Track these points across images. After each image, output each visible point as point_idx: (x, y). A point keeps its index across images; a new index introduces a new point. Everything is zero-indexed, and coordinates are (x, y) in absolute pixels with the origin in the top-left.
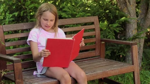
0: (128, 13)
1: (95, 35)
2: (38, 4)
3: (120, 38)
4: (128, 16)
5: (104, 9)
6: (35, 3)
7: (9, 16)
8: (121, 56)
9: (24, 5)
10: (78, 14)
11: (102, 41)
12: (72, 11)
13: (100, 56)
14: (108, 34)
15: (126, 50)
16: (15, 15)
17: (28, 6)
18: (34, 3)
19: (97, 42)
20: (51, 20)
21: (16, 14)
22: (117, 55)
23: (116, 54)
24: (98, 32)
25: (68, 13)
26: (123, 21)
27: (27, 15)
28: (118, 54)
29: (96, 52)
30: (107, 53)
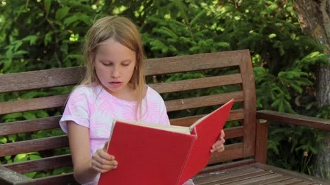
0: (325, 40)
1: (243, 102)
2: (88, 15)
3: (301, 104)
4: (325, 50)
5: (261, 30)
6: (82, 12)
7: (15, 45)
8: (306, 154)
9: (52, 16)
10: (194, 42)
11: (259, 116)
12: (179, 36)
13: (253, 157)
14: (273, 98)
15: (319, 138)
16: (29, 42)
17: (62, 21)
18: (79, 13)
19: (247, 121)
20: (123, 64)
21: (32, 39)
22: (294, 151)
23: (292, 149)
24: (249, 92)
25: (169, 40)
26: (314, 63)
27: (60, 43)
28: (297, 149)
29: (245, 146)
30: (270, 146)
